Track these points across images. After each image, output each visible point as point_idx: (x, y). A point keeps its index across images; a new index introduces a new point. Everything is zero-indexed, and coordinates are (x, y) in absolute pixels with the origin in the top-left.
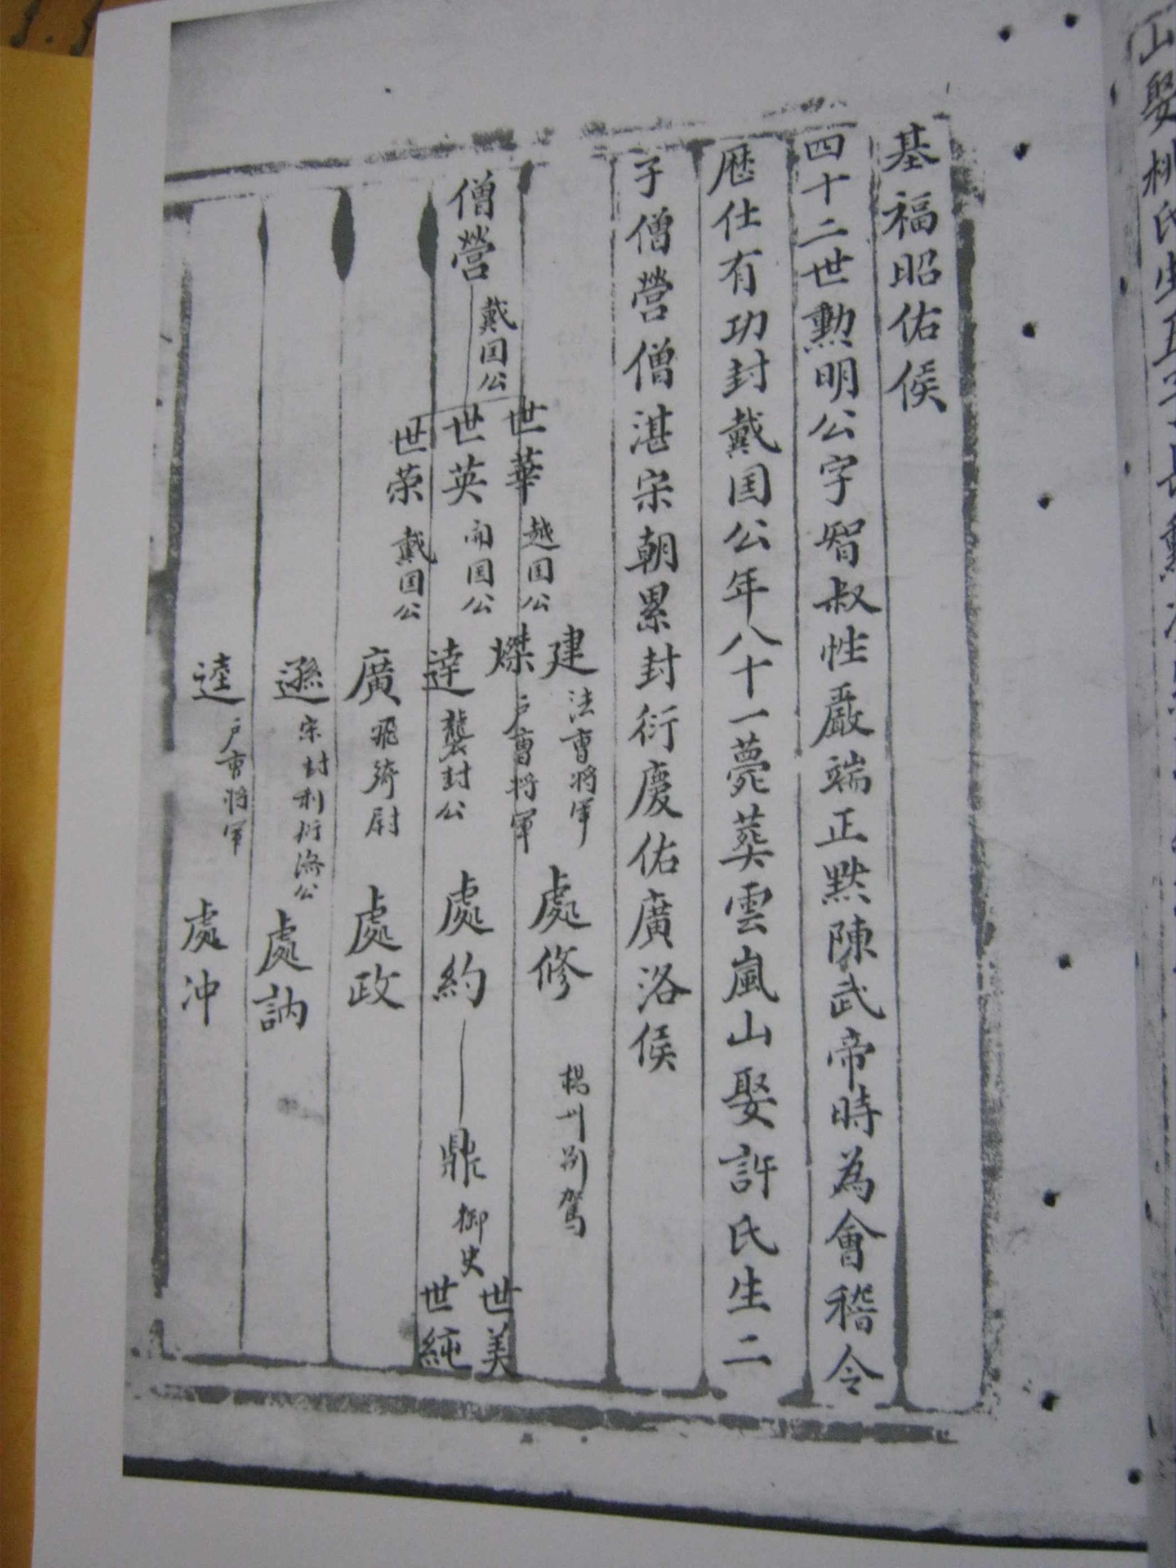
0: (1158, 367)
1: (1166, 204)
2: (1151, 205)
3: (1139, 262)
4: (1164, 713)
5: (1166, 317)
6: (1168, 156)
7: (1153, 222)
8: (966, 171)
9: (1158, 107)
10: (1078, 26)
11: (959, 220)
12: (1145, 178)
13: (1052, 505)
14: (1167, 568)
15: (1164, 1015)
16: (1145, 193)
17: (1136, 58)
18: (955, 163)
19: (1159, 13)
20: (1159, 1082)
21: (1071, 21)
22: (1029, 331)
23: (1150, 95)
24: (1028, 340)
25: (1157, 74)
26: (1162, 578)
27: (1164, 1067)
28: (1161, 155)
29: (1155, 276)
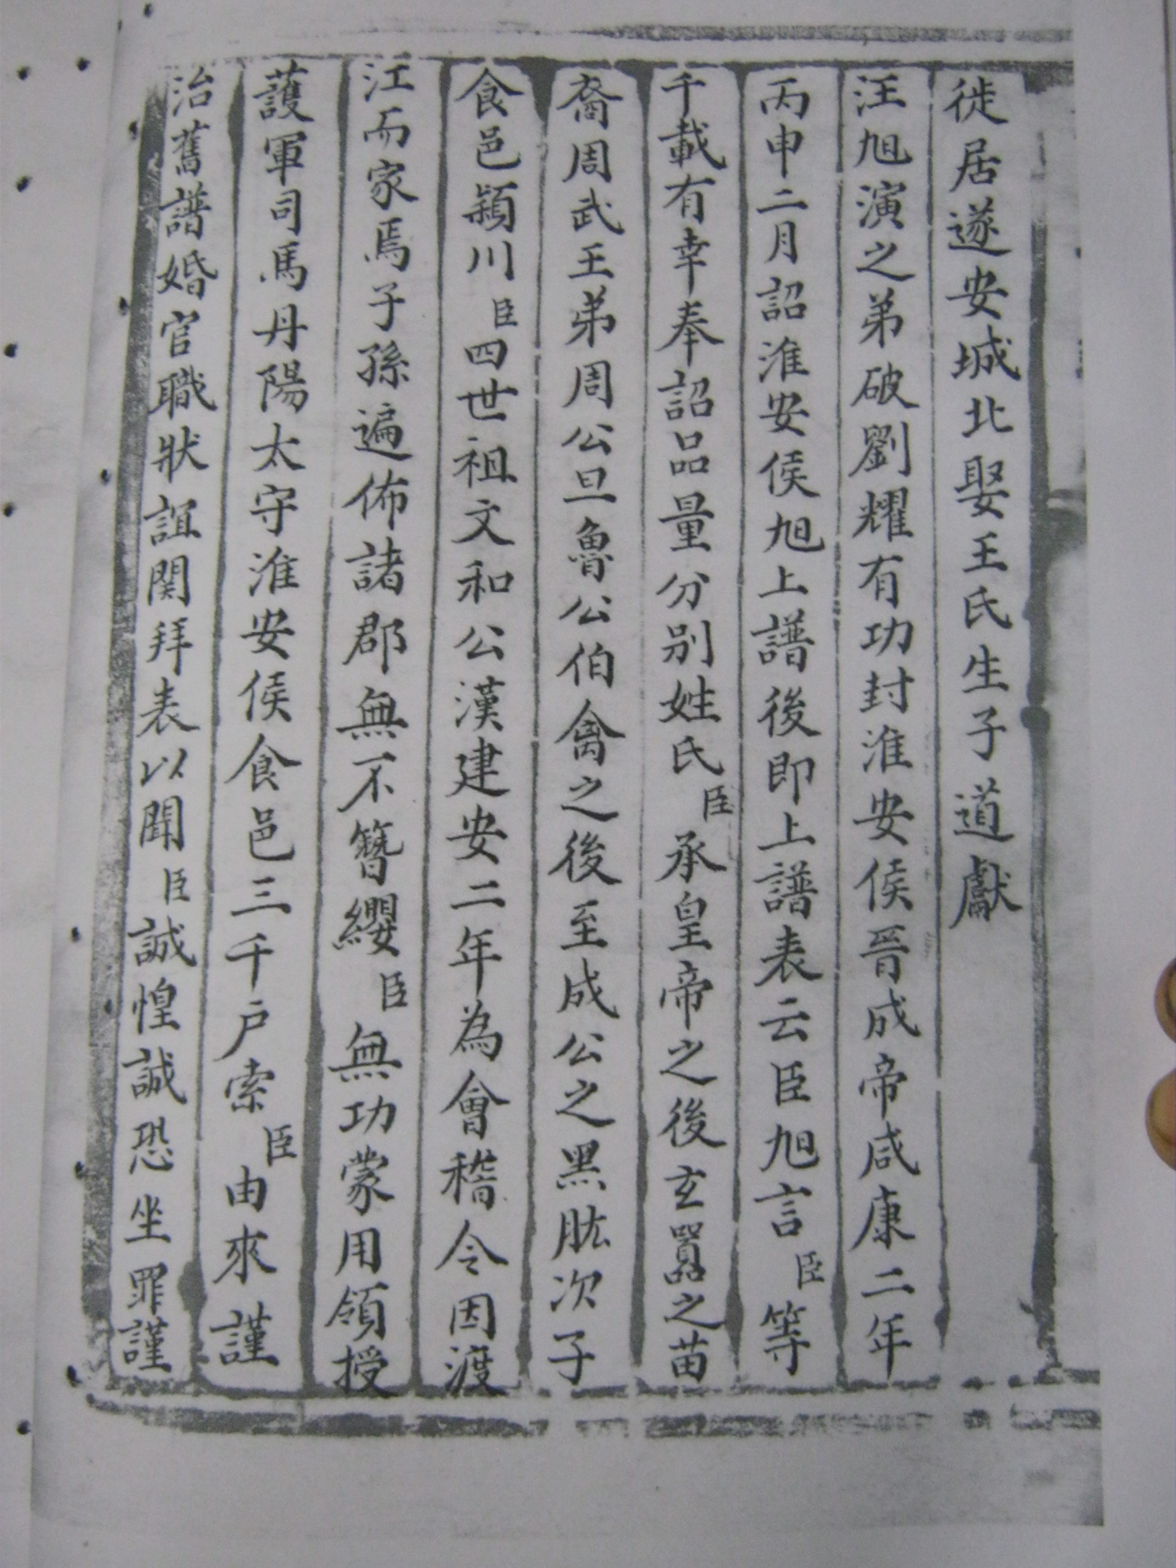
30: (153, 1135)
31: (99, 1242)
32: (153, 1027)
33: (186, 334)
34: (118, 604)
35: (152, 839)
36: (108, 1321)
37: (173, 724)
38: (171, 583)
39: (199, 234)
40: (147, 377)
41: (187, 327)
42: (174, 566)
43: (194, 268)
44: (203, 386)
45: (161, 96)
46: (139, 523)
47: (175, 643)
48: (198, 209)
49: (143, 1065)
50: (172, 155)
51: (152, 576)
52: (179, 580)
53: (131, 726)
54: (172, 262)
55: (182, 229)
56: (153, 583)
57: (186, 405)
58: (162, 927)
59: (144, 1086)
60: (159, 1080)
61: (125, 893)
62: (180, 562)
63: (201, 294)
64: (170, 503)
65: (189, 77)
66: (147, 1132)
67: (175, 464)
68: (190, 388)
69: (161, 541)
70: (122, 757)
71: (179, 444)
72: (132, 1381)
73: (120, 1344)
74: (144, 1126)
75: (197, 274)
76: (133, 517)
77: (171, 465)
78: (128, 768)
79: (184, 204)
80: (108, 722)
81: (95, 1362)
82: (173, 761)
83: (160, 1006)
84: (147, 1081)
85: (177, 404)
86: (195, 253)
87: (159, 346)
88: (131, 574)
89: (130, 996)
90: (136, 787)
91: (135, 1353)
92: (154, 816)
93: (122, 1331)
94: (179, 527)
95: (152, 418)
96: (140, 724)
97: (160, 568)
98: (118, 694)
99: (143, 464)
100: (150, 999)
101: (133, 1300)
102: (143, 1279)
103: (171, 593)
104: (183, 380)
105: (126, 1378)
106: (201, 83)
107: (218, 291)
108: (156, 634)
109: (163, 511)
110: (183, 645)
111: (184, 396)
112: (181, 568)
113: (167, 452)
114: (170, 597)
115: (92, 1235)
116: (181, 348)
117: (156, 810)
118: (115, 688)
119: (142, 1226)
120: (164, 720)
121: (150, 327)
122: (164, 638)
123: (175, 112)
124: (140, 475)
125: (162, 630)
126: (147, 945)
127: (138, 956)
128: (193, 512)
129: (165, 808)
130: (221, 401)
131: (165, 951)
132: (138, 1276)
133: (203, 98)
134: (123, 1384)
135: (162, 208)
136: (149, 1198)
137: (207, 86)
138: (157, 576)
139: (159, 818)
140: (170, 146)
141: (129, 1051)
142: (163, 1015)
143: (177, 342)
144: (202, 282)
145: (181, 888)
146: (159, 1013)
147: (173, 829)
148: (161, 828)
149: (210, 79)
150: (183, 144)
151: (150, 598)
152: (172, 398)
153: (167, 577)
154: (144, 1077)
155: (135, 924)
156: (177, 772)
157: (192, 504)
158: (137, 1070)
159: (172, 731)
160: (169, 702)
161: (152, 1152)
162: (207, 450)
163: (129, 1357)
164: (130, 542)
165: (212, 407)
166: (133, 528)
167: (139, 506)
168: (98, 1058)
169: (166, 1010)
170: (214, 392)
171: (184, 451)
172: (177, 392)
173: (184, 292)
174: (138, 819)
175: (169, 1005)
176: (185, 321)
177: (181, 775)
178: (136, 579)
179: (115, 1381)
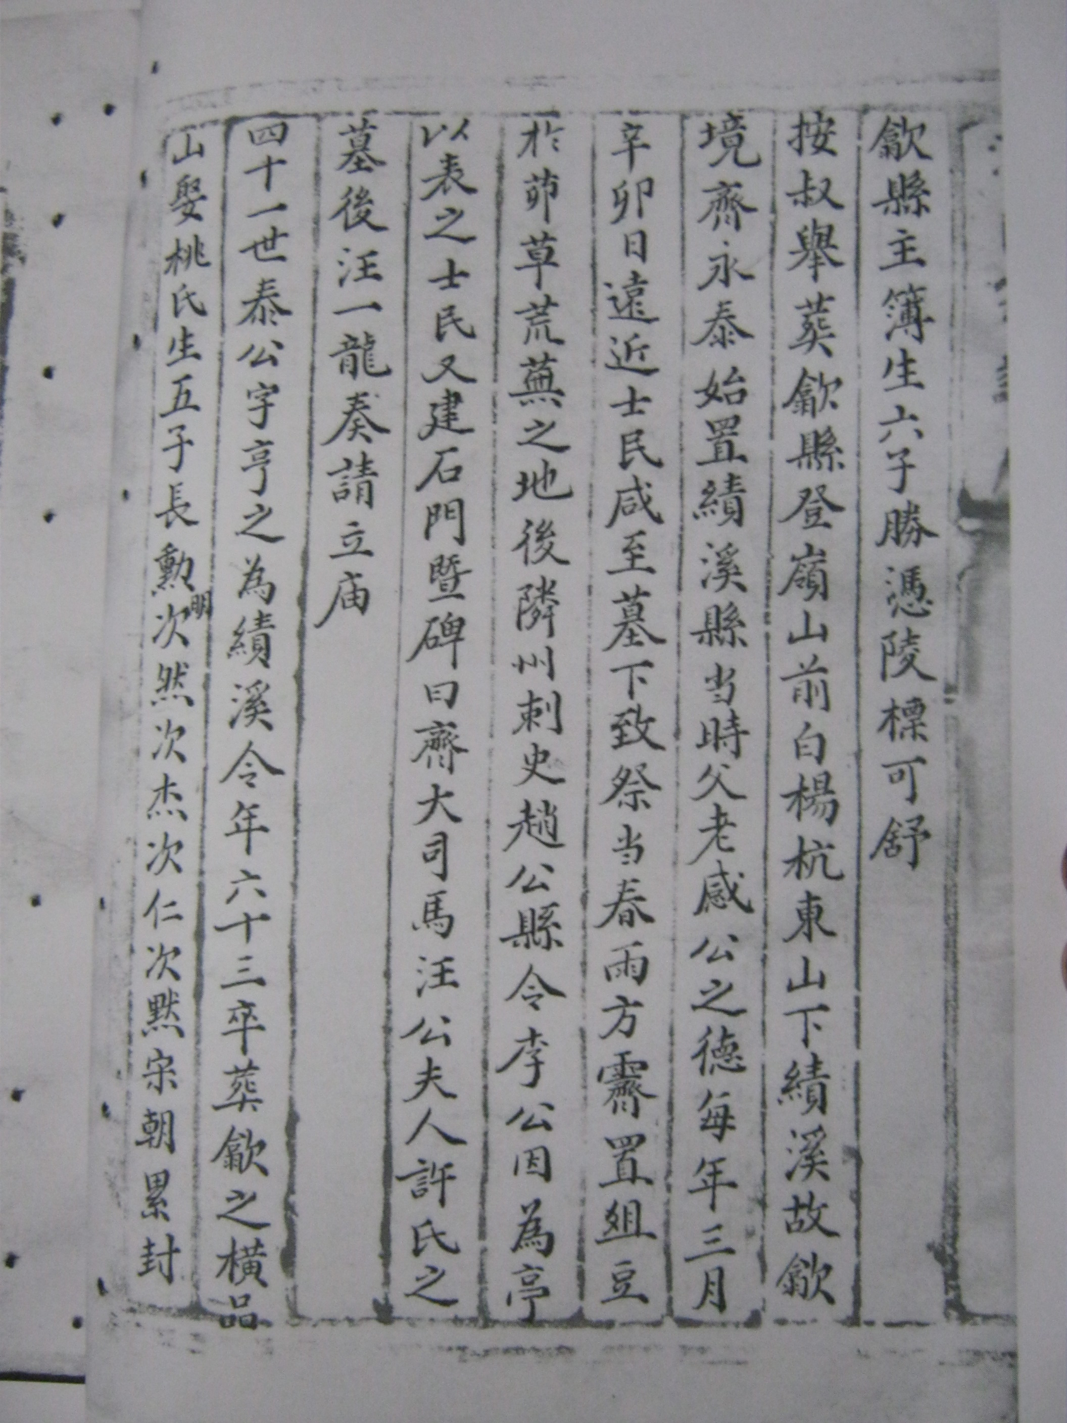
0: (165, 419)
1: (184, 286)
2: (170, 284)
3: (155, 327)
4: (147, 705)
5: (176, 379)
6: (190, 247)
7: (171, 299)
8: (14, 236)
9: (185, 204)
10: (115, 115)
11: (5, 278)
12: (168, 259)
13: (55, 520)
14: (159, 586)
15: (132, 951)
16: (166, 272)
17: (169, 157)
18: (7, 230)
19: (193, 127)
20: (124, 1004)
21: (109, 110)
22: (48, 373)
23: (179, 192)
24: (46, 380)
25: (187, 176)
26: (154, 593)
27: (130, 994)
28: (184, 245)
29: (168, 344)
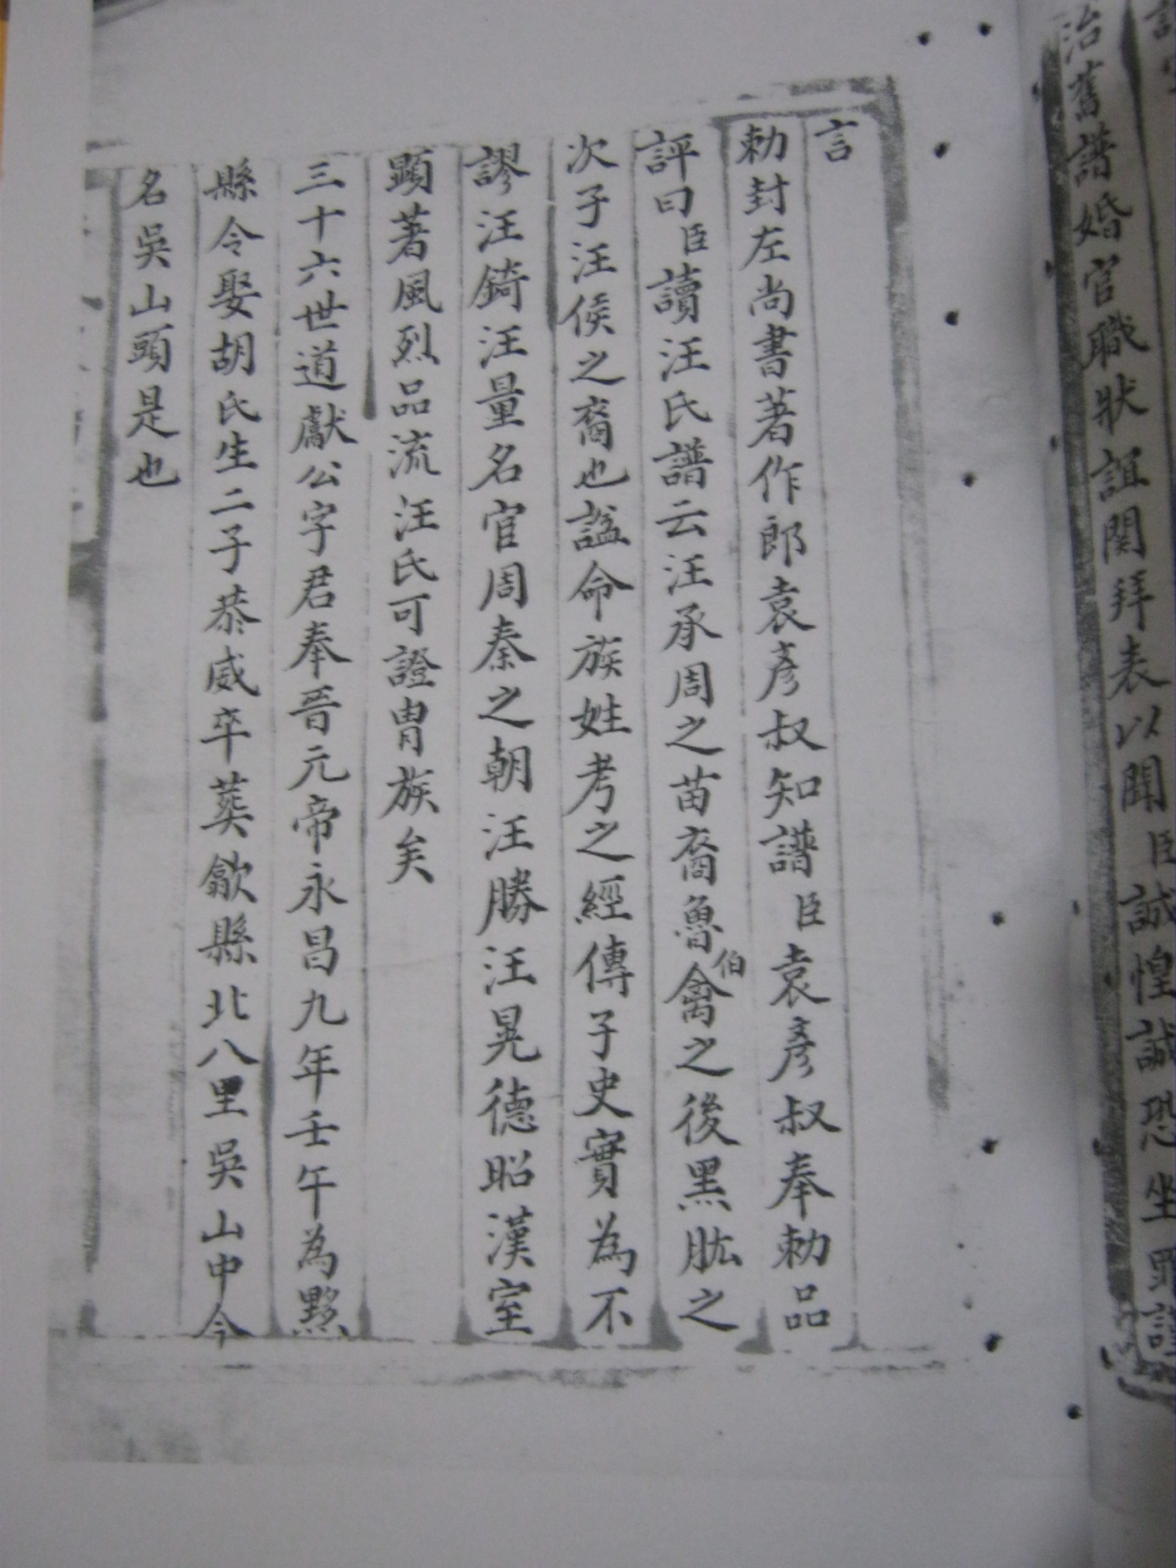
30: (1161, 1110)
31: (1117, 1220)
32: (1153, 997)
33: (1109, 280)
34: (1078, 567)
35: (1134, 802)
36: (1132, 1303)
37: (1143, 681)
38: (1124, 537)
39: (1107, 175)
40: (1076, 334)
41: (1108, 273)
42: (1126, 519)
43: (1108, 211)
44: (1133, 329)
45: (1053, 48)
46: (1086, 482)
47: (1135, 598)
48: (1103, 150)
49: (1146, 1037)
50: (1070, 105)
51: (1106, 534)
52: (1132, 532)
53: (1101, 688)
54: (1086, 212)
55: (1090, 175)
56: (1107, 540)
57: (1117, 352)
58: (1152, 893)
59: (1148, 1058)
60: (1161, 1051)
61: (1113, 860)
62: (1131, 514)
63: (1117, 235)
64: (1115, 455)
65: (1075, 18)
66: (1155, 1106)
67: (1115, 414)
68: (1119, 334)
69: (1110, 495)
70: (1097, 722)
71: (1116, 393)
72: (1159, 1368)
73: (1145, 1327)
74: (1152, 1100)
75: (1110, 214)
76: (1081, 479)
77: (1110, 414)
78: (1103, 731)
79: (1089, 149)
80: (1082, 688)
81: (1122, 1345)
82: (1147, 720)
83: (1157, 975)
84: (1149, 1054)
85: (1109, 352)
86: (1106, 195)
87: (1084, 297)
88: (1086, 535)
89: (1127, 966)
90: (1114, 752)
91: (1159, 1337)
92: (1133, 778)
93: (1146, 1314)
94: (1125, 478)
95: (1087, 373)
96: (1110, 685)
97: (1111, 524)
98: (1087, 657)
99: (1084, 421)
100: (1145, 968)
101: (1153, 1282)
102: (1163, 1261)
103: (1126, 547)
104: (1111, 328)
105: (1152, 1364)
106: (1087, 23)
107: (1135, 228)
108: (1116, 591)
109: (1108, 464)
110: (1144, 599)
111: (1114, 343)
112: (1133, 520)
113: (1105, 405)
114: (1126, 551)
115: (1111, 1214)
116: (1105, 294)
117: (1135, 773)
118: (1083, 652)
119: (1158, 1205)
120: (1133, 679)
121: (1074, 283)
122: (1124, 595)
123: (1068, 59)
124: (1082, 434)
125: (1121, 586)
126: (1140, 912)
127: (1130, 925)
128: (1138, 460)
129: (1145, 768)
130: (1153, 340)
131: (1157, 917)
132: (1157, 1257)
133: (1091, 38)
134: (1150, 1369)
135: (1069, 160)
136: (1162, 1176)
137: (1095, 23)
138: (1110, 532)
139: (1139, 780)
140: (1067, 94)
141: (1130, 1024)
142: (1161, 984)
143: (1100, 290)
144: (1117, 223)
145: (1167, 851)
146: (1157, 982)
147: (1154, 789)
148: (1142, 790)
149: (1096, 15)
150: (1080, 90)
151: (1106, 555)
152: (1103, 347)
153: (1120, 531)
154: (1147, 1049)
155: (1124, 891)
156: (1152, 730)
157: (1136, 452)
158: (1140, 1042)
159: (1144, 690)
160: (1136, 658)
161: (1161, 1128)
162: (1145, 394)
163: (1155, 1341)
164: (1080, 503)
165: (1143, 348)
166: (1082, 488)
167: (1085, 465)
168: (1103, 1031)
169: (1164, 979)
170: (1145, 331)
171: (1121, 400)
172: (1107, 341)
173: (1101, 237)
174: (1118, 782)
175: (1166, 974)
176: (1106, 267)
177: (1156, 733)
178: (1090, 539)
179: (1142, 1366)
